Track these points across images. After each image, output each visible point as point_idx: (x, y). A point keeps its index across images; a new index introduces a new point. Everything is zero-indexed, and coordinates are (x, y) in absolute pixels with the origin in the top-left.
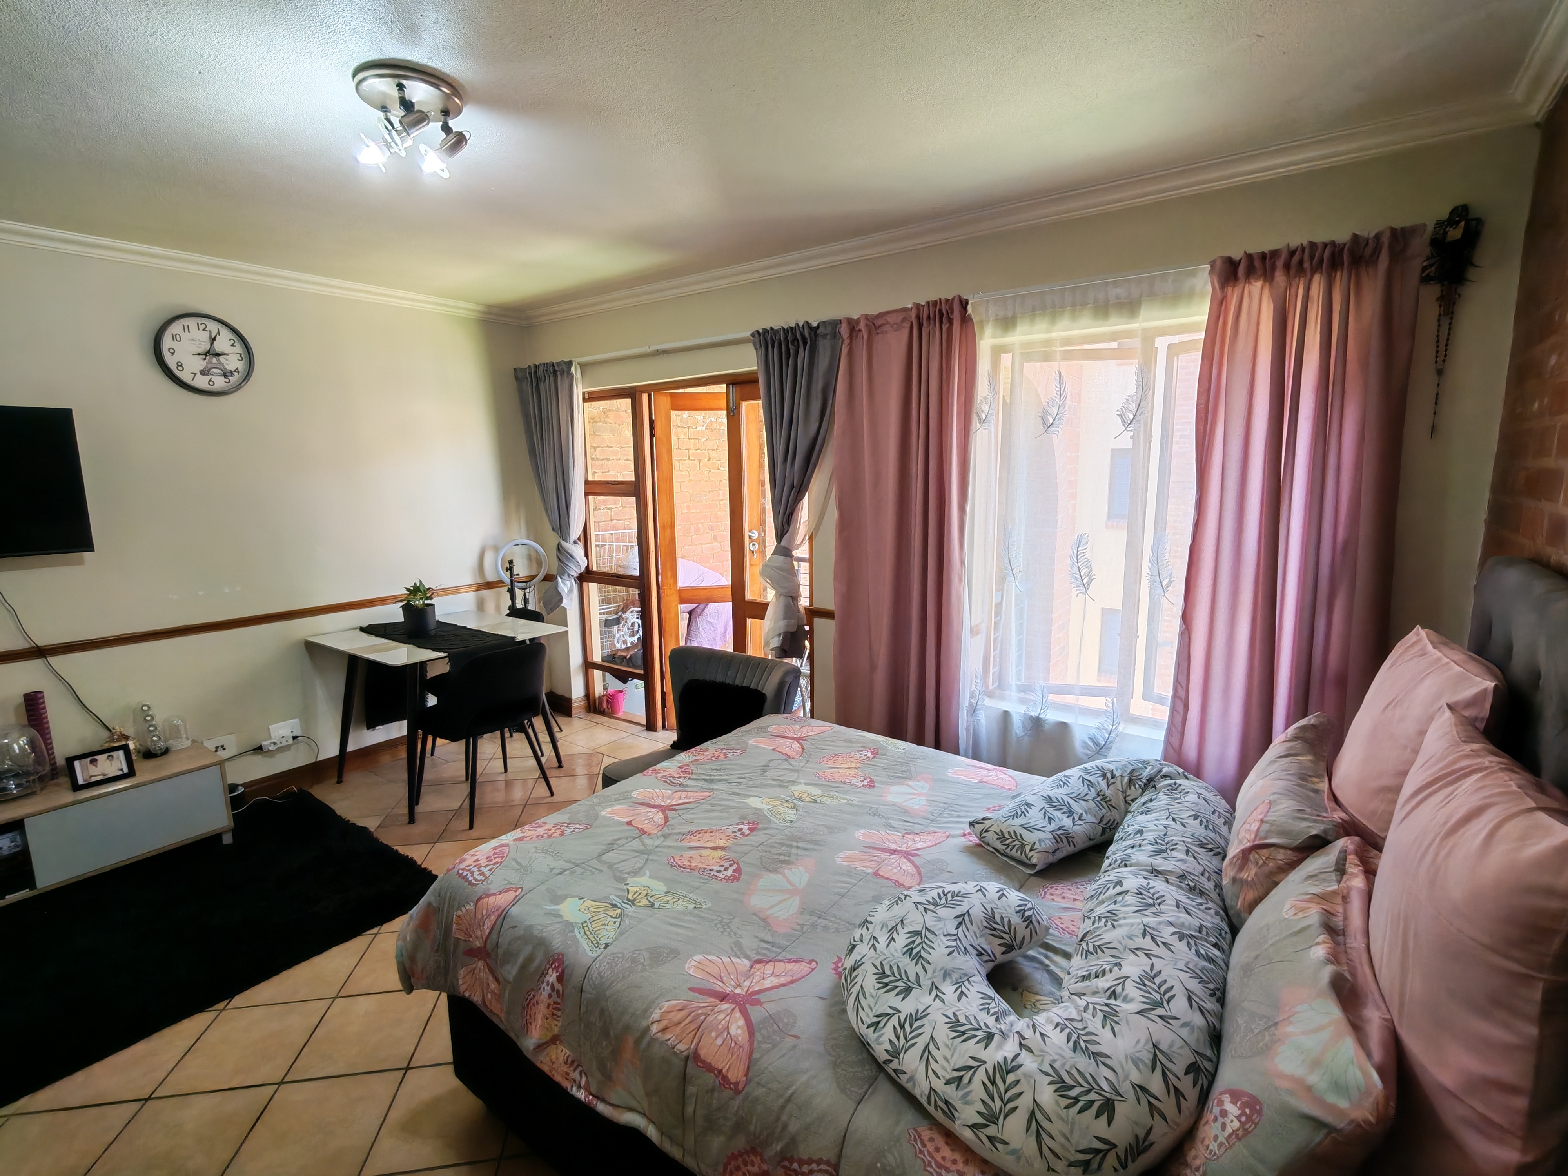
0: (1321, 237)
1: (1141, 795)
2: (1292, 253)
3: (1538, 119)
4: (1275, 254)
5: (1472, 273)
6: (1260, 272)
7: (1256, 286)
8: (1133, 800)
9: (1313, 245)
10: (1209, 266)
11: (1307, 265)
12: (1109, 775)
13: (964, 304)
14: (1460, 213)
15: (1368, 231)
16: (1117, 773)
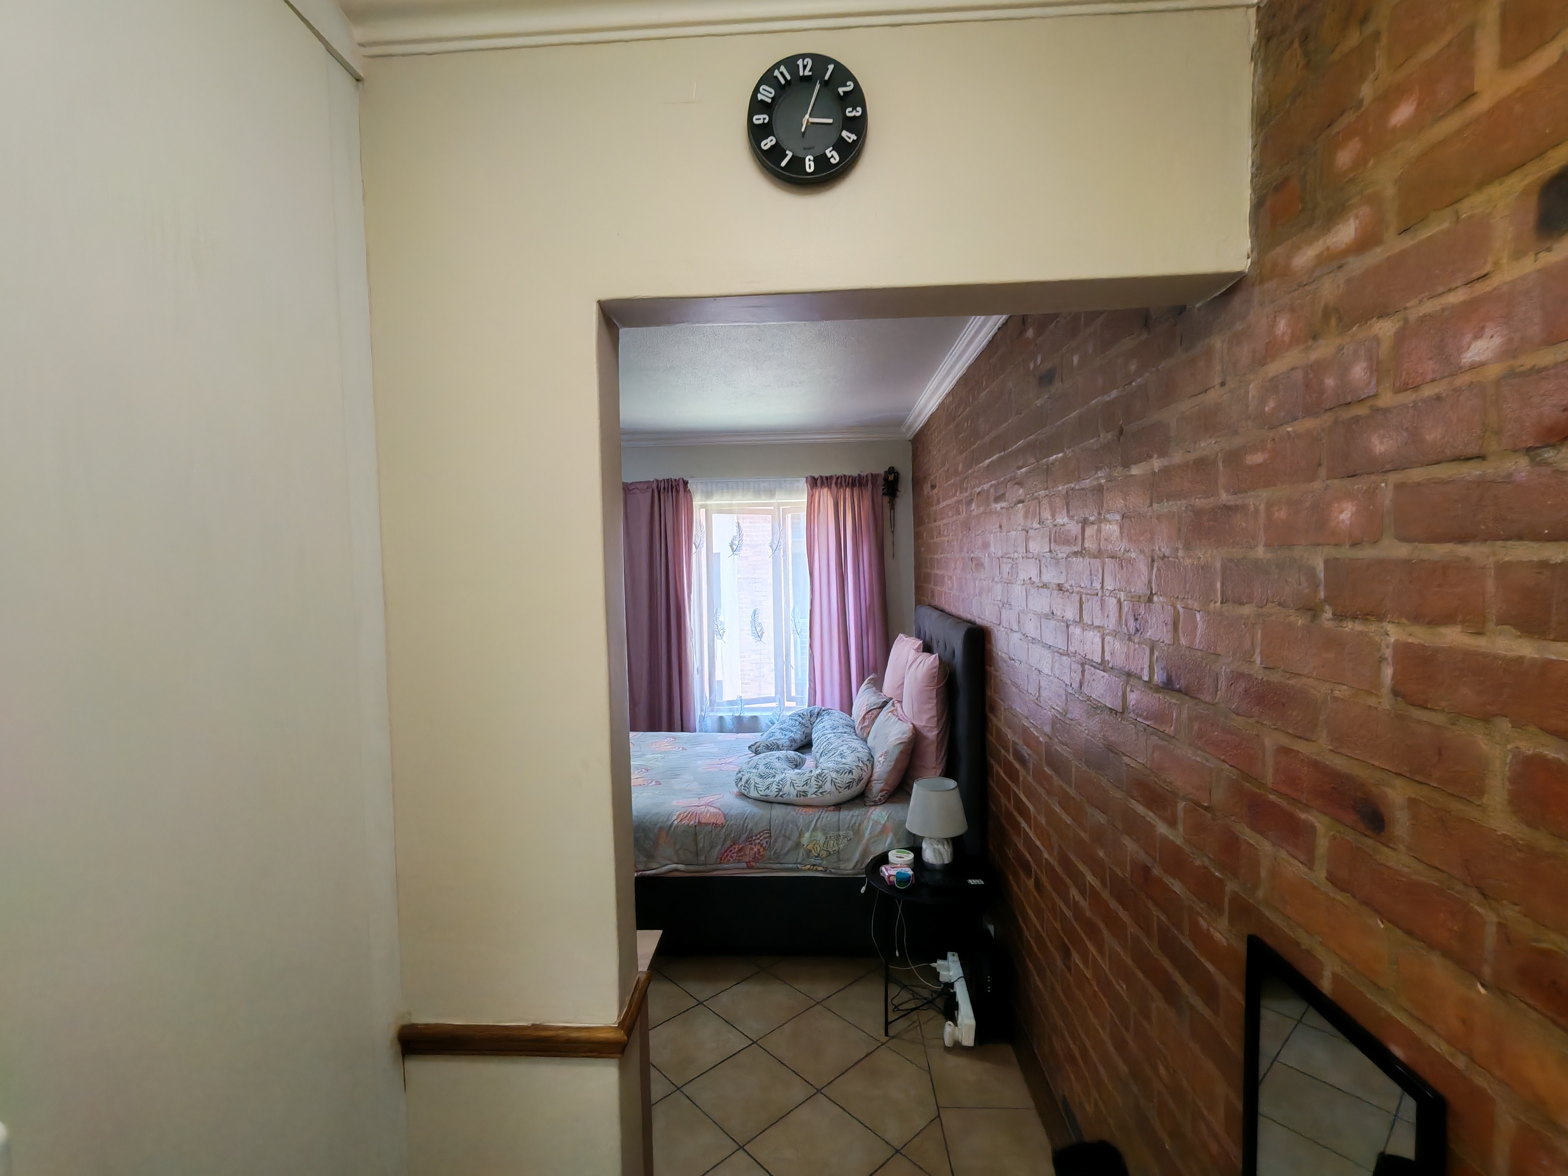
0: (847, 473)
1: (817, 719)
2: (838, 478)
3: (910, 439)
4: (831, 477)
5: (898, 493)
6: (826, 484)
7: (825, 491)
8: (814, 723)
9: (845, 476)
10: (805, 479)
11: (843, 484)
12: (802, 715)
13: (686, 483)
14: (892, 470)
15: (864, 474)
16: (805, 713)
